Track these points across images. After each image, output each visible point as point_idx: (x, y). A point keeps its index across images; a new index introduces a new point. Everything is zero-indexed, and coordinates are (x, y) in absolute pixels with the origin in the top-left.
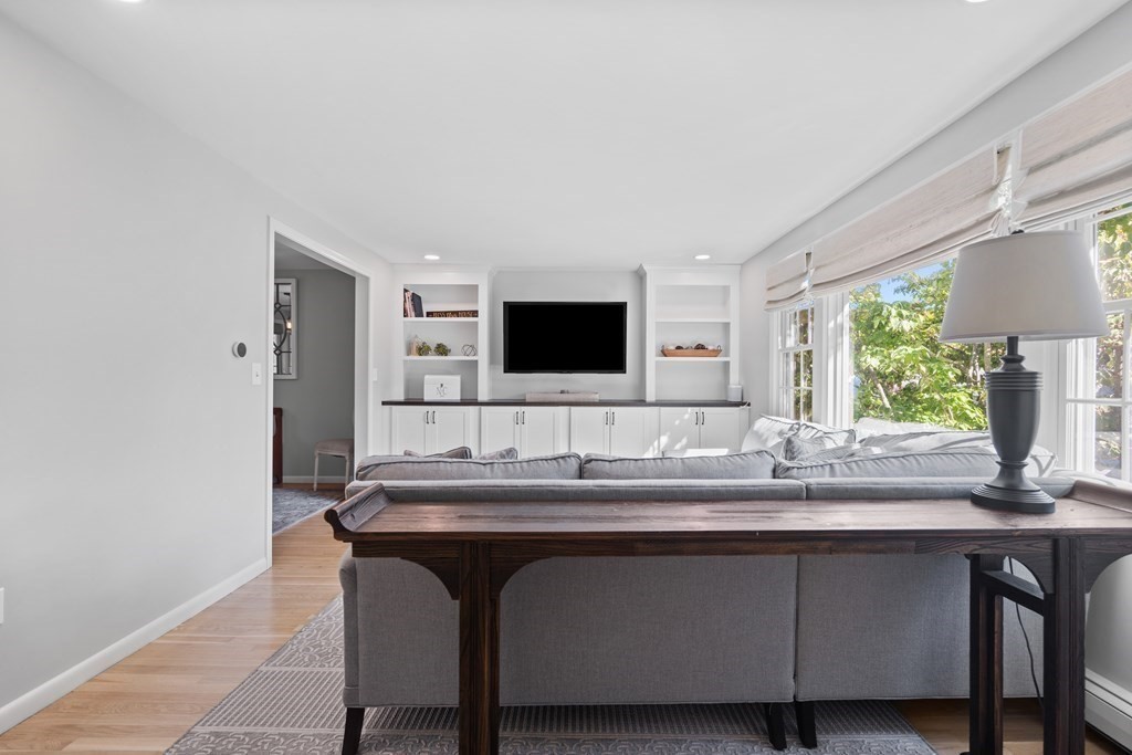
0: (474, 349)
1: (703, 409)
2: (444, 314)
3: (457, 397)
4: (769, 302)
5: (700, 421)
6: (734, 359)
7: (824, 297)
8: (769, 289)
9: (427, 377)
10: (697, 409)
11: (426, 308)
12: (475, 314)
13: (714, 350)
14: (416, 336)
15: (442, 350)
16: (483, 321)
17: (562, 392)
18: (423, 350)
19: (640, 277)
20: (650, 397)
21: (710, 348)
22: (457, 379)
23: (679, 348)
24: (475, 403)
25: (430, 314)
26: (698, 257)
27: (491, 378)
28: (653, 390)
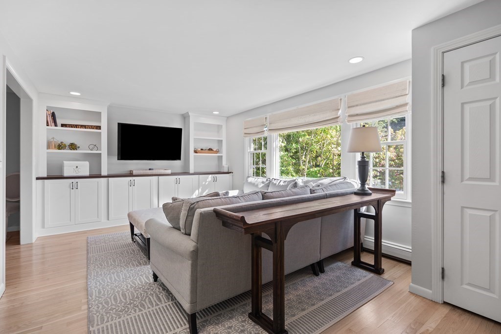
0: (97, 147)
1: (216, 175)
2: (76, 126)
3: (87, 174)
4: (245, 133)
5: (215, 180)
6: (224, 154)
7: (272, 134)
8: (245, 129)
9: (65, 162)
10: (214, 175)
11: (59, 122)
12: (99, 128)
13: (216, 151)
14: (53, 138)
15: (73, 146)
16: (104, 131)
17: (150, 169)
18: (60, 147)
19: (185, 117)
20: (192, 171)
21: (215, 150)
22: (87, 164)
23: (202, 149)
24: (100, 176)
25: (63, 125)
26: (214, 113)
27: (109, 162)
28: (193, 168)
